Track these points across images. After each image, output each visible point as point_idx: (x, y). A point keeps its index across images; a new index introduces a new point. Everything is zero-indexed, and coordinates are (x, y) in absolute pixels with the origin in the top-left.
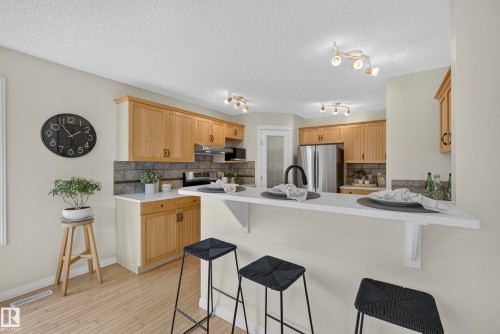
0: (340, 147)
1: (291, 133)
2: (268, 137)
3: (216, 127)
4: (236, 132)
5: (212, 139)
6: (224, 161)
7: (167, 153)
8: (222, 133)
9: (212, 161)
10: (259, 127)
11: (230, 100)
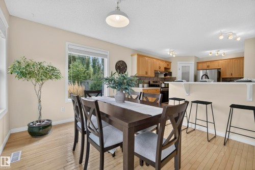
0: (219, 70)
1: (193, 65)
2: (182, 66)
3: (161, 63)
4: (168, 65)
5: (160, 68)
6: (163, 77)
7: (147, 73)
8: (163, 65)
9: (158, 77)
10: (178, 62)
11: (170, 52)
